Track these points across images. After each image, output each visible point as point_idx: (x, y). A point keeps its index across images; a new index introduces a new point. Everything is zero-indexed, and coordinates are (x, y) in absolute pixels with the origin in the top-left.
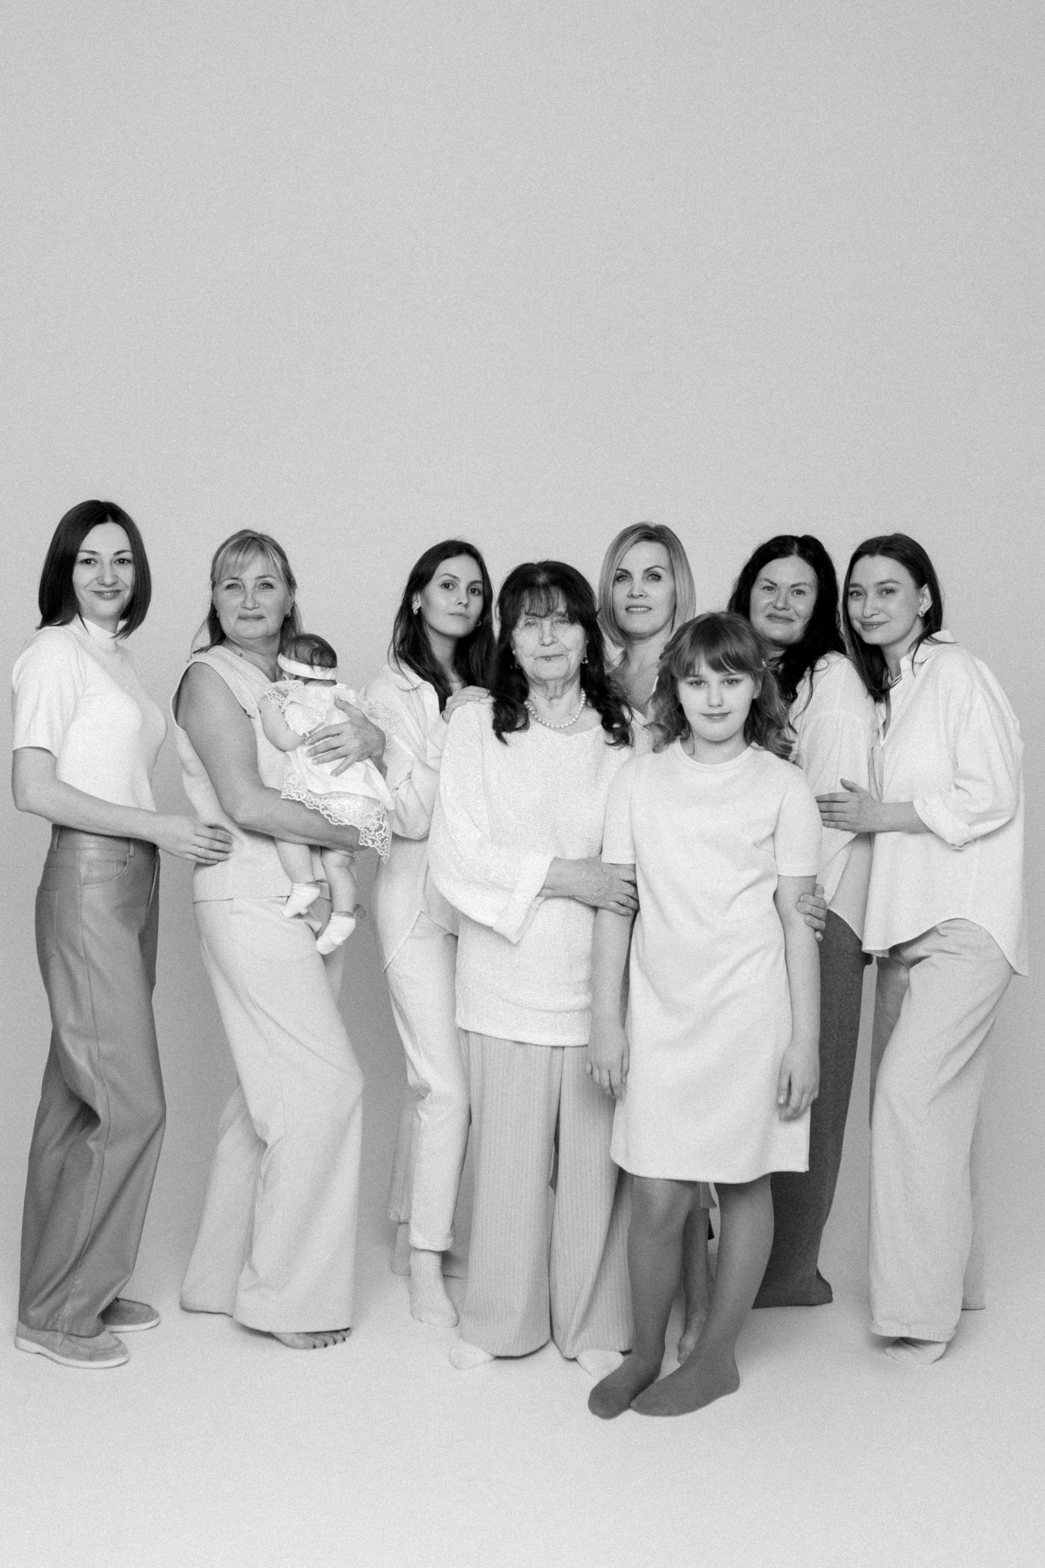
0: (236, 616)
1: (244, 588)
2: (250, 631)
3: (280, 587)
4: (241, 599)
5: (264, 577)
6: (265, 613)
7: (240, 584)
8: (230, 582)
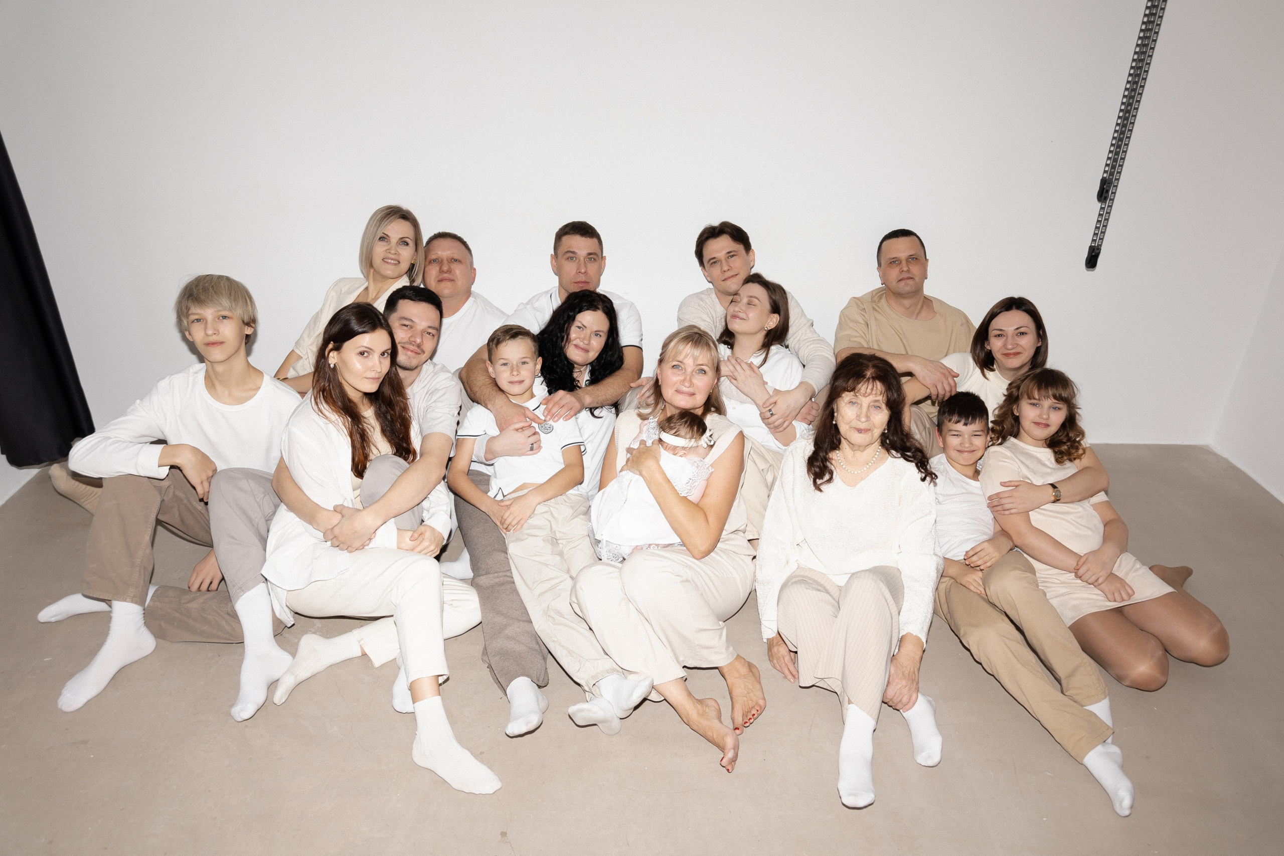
0: (675, 389)
1: (685, 370)
2: (682, 403)
3: (711, 373)
4: (681, 378)
5: (702, 365)
6: (696, 391)
7: (683, 366)
8: (675, 363)
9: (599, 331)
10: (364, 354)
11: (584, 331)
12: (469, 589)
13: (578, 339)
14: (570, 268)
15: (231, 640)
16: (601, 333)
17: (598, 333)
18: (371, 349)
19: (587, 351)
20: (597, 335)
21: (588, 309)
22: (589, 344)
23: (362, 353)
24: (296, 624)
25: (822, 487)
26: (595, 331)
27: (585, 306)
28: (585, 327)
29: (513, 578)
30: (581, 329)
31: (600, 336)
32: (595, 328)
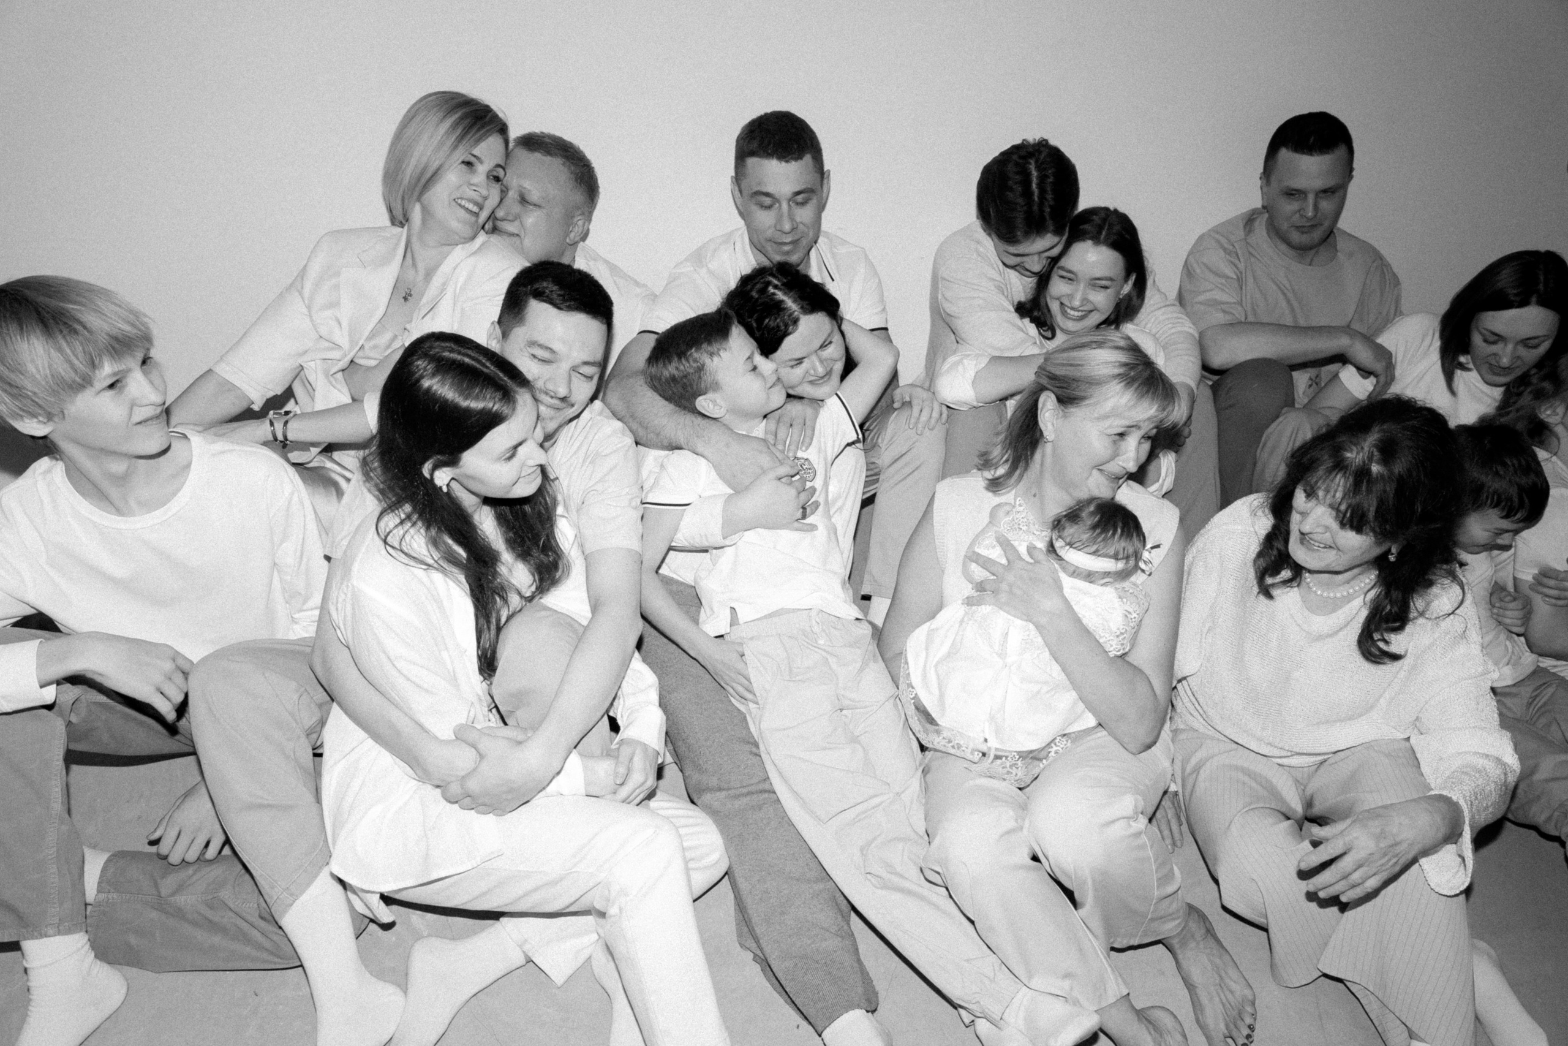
12: (699, 821)
14: (765, 219)
15: (275, 963)
24: (398, 921)
25: (1275, 592)
29: (775, 793)
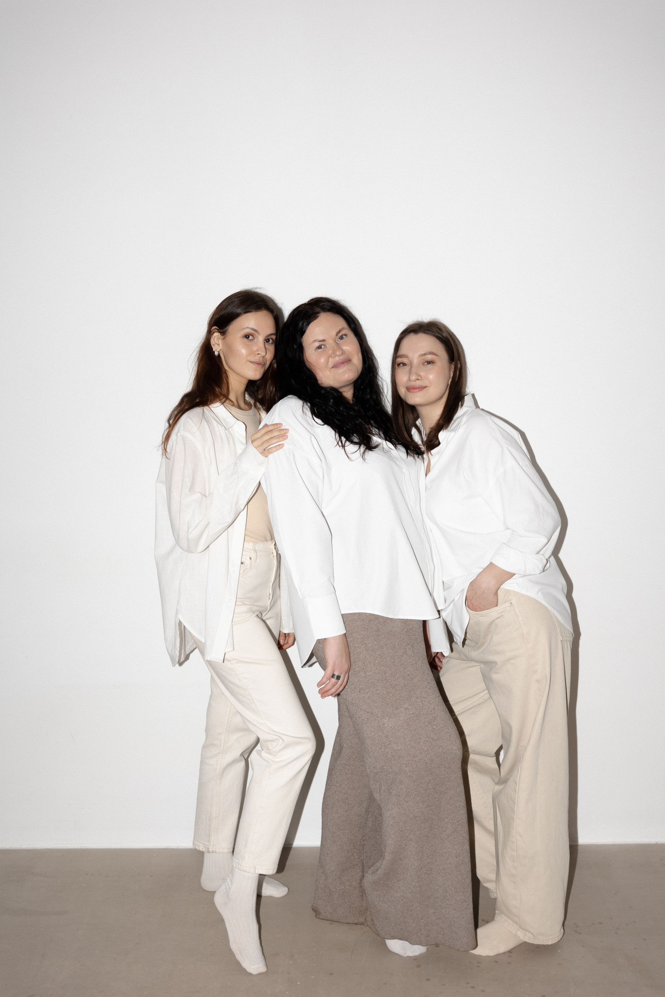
9: (339, 332)
10: (249, 337)
11: (328, 346)
13: (330, 359)
16: (343, 332)
17: (340, 334)
18: (256, 331)
19: (348, 361)
20: (341, 338)
21: (308, 324)
22: (343, 353)
23: (247, 336)
26: (337, 335)
27: (303, 324)
28: (324, 341)
30: (323, 347)
31: (345, 335)
32: (334, 333)
